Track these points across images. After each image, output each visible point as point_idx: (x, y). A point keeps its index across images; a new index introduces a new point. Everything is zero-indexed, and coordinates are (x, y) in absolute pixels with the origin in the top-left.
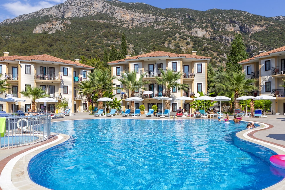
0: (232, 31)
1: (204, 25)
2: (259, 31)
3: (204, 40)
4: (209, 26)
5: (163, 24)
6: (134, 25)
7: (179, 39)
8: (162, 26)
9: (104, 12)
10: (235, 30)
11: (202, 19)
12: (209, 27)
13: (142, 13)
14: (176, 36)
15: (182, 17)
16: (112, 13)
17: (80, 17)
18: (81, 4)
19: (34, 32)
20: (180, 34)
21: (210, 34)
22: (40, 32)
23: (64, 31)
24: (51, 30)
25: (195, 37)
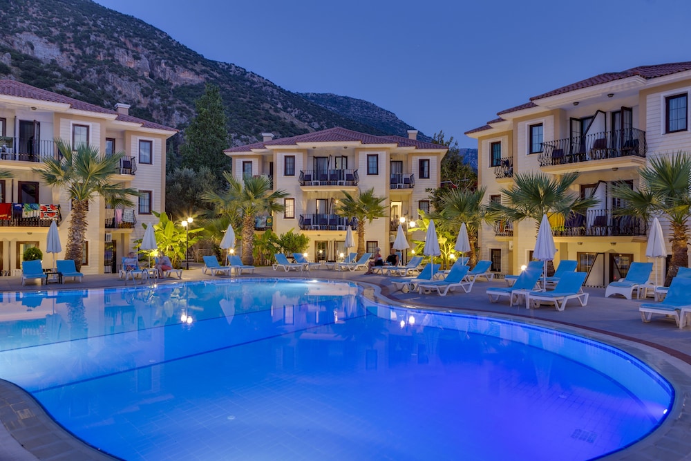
0: (132, 69)
1: (56, 32)
2: (192, 85)
3: (55, 73)
4: (69, 38)
10: (139, 68)
12: (68, 40)
21: (72, 61)
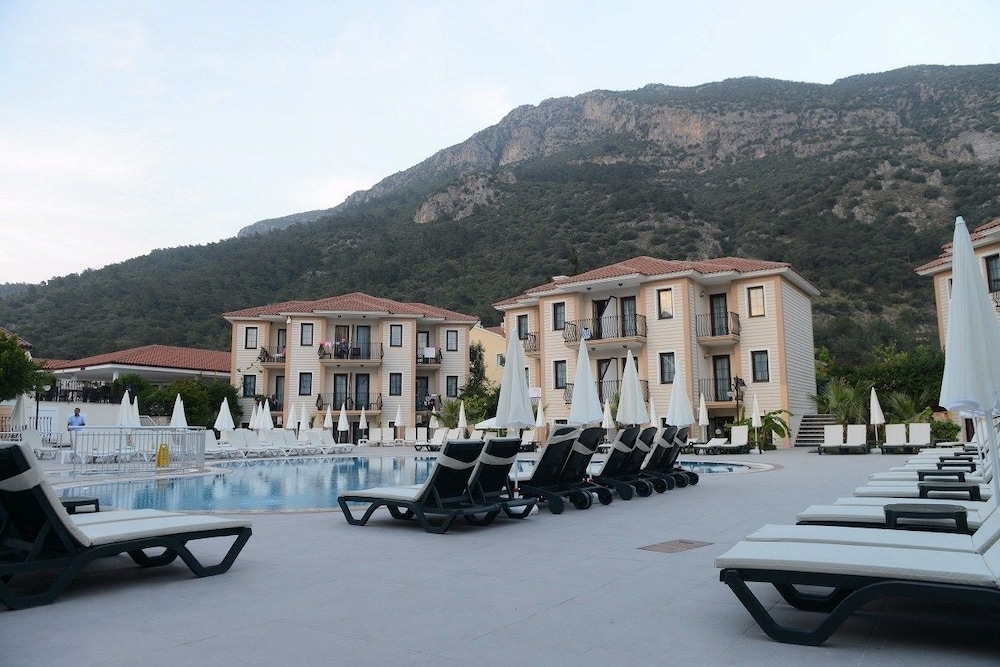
5: (828, 137)
6: (720, 154)
7: (891, 182)
8: (824, 144)
9: (617, 129)
11: (992, 94)
13: (746, 112)
14: (879, 173)
15: (905, 100)
16: (645, 129)
17: (546, 155)
18: (547, 117)
19: (416, 220)
20: (894, 164)
22: (433, 218)
23: (497, 207)
24: (462, 208)
25: (961, 167)
